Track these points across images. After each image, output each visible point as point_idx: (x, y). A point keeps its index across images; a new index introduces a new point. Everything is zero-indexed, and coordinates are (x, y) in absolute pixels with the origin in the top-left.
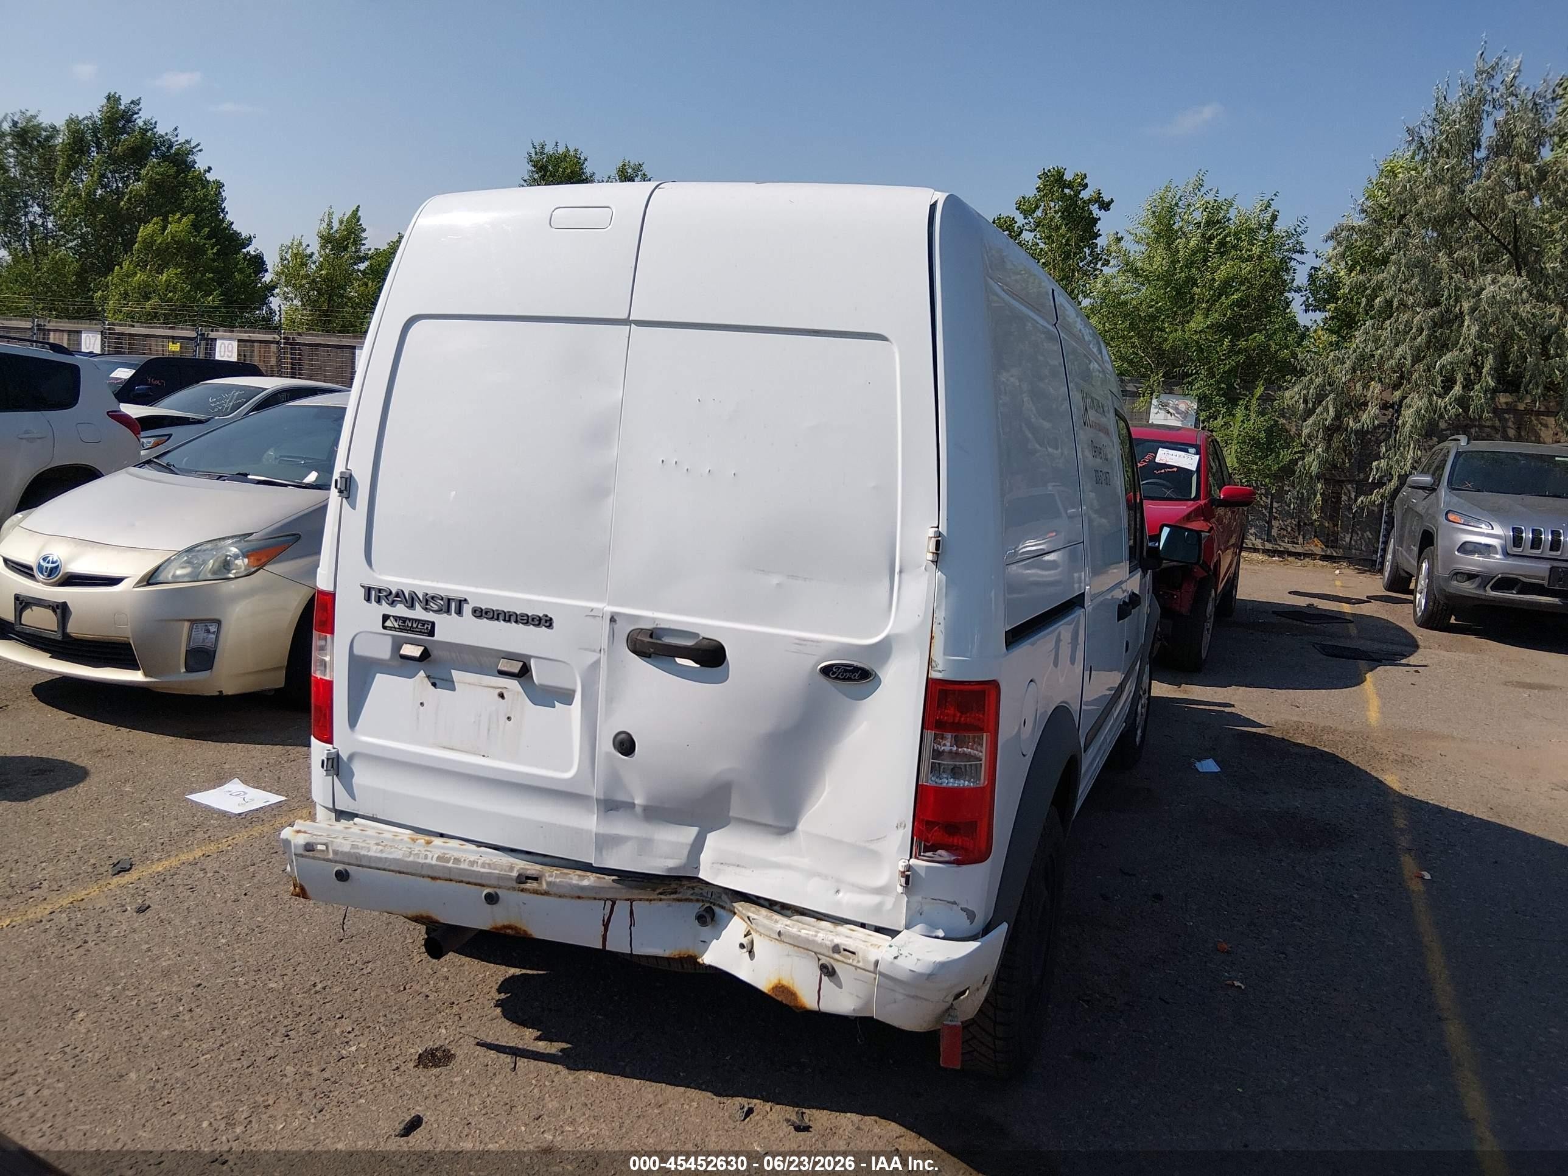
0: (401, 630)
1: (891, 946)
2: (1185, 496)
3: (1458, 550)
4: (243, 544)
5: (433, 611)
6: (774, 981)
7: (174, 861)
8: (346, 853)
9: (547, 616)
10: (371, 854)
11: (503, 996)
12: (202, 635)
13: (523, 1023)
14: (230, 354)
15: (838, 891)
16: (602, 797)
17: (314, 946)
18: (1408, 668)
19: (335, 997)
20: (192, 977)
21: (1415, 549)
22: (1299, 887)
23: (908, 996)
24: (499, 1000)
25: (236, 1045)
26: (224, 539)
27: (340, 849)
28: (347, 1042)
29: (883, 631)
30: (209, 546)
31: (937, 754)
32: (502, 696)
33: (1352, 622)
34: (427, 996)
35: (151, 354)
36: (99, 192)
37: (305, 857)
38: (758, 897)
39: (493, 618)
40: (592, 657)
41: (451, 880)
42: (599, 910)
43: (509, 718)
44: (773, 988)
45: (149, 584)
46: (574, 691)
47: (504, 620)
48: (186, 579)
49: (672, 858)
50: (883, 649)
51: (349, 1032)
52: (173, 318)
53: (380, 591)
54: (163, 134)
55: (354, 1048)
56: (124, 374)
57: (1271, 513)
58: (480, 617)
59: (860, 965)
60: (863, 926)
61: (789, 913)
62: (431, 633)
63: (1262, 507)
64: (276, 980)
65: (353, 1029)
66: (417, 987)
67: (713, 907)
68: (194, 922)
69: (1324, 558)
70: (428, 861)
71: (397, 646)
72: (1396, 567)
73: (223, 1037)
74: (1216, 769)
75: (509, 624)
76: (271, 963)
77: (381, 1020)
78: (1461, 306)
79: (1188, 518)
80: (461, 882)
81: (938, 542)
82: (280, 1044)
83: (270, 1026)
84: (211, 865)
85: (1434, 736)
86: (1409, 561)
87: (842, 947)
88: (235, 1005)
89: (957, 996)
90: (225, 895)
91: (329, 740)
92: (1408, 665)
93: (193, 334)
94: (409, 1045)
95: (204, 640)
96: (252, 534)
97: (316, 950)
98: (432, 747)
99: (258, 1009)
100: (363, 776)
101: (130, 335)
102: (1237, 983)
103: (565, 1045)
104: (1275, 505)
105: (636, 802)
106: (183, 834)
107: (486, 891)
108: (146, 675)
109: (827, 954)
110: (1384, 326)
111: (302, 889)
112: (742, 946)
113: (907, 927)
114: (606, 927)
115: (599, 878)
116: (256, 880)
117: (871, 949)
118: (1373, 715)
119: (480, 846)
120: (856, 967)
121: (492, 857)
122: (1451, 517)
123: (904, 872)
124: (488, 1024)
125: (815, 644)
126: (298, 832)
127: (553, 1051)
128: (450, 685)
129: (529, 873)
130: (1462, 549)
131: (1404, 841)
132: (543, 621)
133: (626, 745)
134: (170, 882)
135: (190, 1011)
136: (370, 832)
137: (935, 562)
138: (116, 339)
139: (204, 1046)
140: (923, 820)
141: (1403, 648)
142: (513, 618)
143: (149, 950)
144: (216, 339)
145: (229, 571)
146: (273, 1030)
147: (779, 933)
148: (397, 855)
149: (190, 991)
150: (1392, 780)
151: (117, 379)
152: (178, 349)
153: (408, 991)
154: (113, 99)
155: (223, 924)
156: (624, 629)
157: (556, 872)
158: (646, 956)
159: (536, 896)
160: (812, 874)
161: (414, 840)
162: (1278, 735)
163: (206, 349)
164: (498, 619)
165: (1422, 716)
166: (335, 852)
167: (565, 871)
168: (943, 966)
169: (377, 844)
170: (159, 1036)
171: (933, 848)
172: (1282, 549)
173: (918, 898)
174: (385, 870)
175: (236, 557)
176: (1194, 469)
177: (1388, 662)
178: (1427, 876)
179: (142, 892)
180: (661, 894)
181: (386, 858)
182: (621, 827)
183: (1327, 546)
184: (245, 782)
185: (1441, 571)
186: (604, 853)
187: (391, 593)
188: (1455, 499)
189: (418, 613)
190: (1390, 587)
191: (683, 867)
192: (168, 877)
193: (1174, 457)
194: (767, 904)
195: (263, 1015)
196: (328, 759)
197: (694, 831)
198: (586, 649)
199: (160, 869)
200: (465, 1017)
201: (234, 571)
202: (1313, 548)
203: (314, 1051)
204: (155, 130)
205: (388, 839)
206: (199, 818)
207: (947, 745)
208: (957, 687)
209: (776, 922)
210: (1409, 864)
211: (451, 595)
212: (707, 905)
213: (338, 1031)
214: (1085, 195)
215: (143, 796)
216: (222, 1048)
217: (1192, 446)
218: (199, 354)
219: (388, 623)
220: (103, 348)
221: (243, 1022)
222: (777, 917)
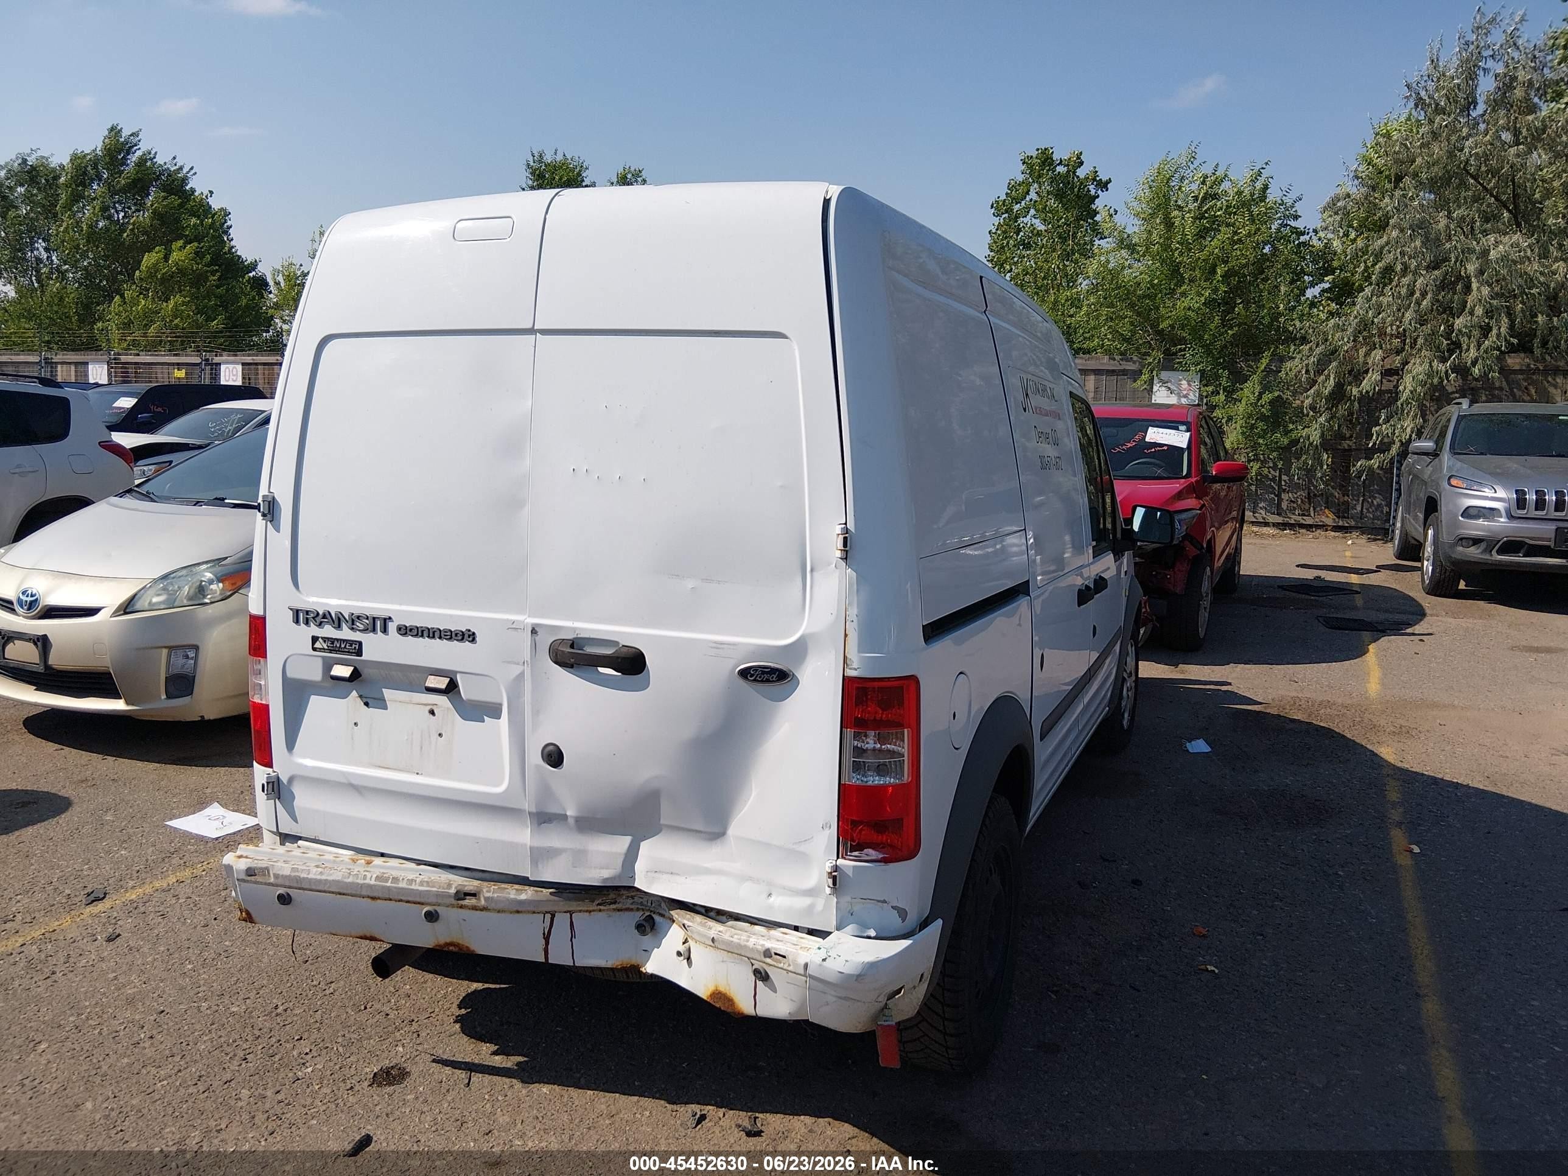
0: (331, 651)
1: (819, 948)
2: (1176, 474)
3: (1462, 516)
4: (218, 569)
5: (359, 630)
6: (711, 989)
7: (148, 889)
8: (286, 876)
9: (469, 631)
10: (311, 876)
11: (463, 1011)
12: (181, 661)
13: (481, 1038)
14: (235, 378)
15: (770, 895)
16: (534, 810)
17: (279, 968)
18: (1412, 638)
19: (295, 1019)
20: (155, 1004)
21: (1421, 516)
22: (1283, 866)
23: (840, 998)
24: (459, 1016)
25: (194, 1070)
26: (199, 564)
27: (281, 873)
28: (303, 1064)
29: (798, 631)
30: (184, 572)
31: (859, 752)
32: (432, 712)
33: (1357, 592)
34: (387, 1015)
35: (157, 382)
36: (101, 224)
37: (247, 881)
38: (695, 905)
39: (417, 635)
40: (516, 670)
41: (391, 900)
42: (538, 924)
43: (440, 735)
44: (711, 995)
45: (126, 613)
46: (501, 705)
47: (429, 637)
48: (163, 606)
49: (607, 868)
50: (799, 650)
51: (307, 1054)
52: (177, 344)
53: (307, 612)
54: (162, 163)
55: (310, 1070)
56: (127, 403)
57: (1280, 485)
58: (405, 634)
59: (790, 968)
60: (796, 928)
61: (724, 918)
62: (359, 653)
63: (1271, 480)
64: (238, 1003)
65: (311, 1050)
66: (377, 1006)
67: (654, 916)
68: (162, 949)
69: (1336, 528)
70: (367, 881)
71: (328, 666)
72: (1405, 535)
73: (181, 1063)
74: (1206, 749)
75: (433, 640)
76: (235, 987)
77: (340, 1040)
78: (1466, 268)
79: (1179, 495)
80: (400, 901)
81: (845, 539)
82: (237, 1068)
83: (229, 1049)
84: (184, 891)
85: (1435, 705)
86: (1416, 529)
87: (773, 951)
88: (196, 1030)
89: (892, 996)
90: (195, 921)
91: (269, 764)
92: (1414, 634)
93: (197, 360)
94: (365, 1064)
95: (183, 666)
96: (226, 558)
97: (281, 972)
98: (368, 767)
99: (219, 1033)
100: (303, 798)
101: (136, 363)
102: (1210, 968)
103: (521, 1059)
104: (1284, 477)
105: (568, 813)
106: (160, 860)
107: (426, 909)
108: (127, 703)
109: (759, 958)
110: (1385, 291)
111: (248, 913)
112: (679, 954)
113: (839, 928)
114: (547, 938)
115: (537, 891)
116: (227, 904)
117: (800, 952)
118: (1373, 687)
119: (419, 864)
120: (788, 971)
121: (430, 875)
122: (1454, 482)
123: (831, 873)
124: (446, 1040)
125: (732, 647)
126: (240, 857)
127: (509, 1065)
128: (381, 703)
129: (467, 889)
130: (1466, 515)
131: (1395, 815)
132: (466, 636)
133: (554, 757)
134: (142, 909)
135: (151, 1037)
136: (311, 854)
137: (845, 559)
138: (122, 368)
139: (162, 1072)
140: (847, 819)
141: (1410, 617)
142: (437, 634)
143: (116, 978)
144: (220, 364)
145: (205, 597)
146: (232, 1054)
147: (713, 940)
148: (336, 876)
149: (152, 1018)
150: (1388, 753)
151: (120, 408)
152: (183, 375)
153: (368, 1010)
154: (115, 131)
155: (191, 950)
156: (545, 641)
157: (494, 887)
158: (591, 967)
159: (474, 912)
160: (744, 878)
161: (354, 861)
162: (1274, 711)
163: (211, 374)
164: (422, 636)
165: (1424, 686)
166: (276, 876)
167: (503, 886)
168: (873, 966)
169: (317, 866)
170: (119, 1064)
171: (859, 847)
172: (1293, 522)
173: (848, 898)
174: (325, 892)
175: (211, 582)
176: (1185, 447)
177: (1392, 633)
178: (1416, 850)
179: (114, 921)
180: (599, 904)
181: (326, 880)
182: (555, 839)
183: (1338, 517)
184: (225, 806)
185: (1446, 538)
186: (540, 866)
187: (318, 614)
188: (1459, 464)
189: (346, 633)
190: (1399, 556)
191: (619, 877)
192: (141, 905)
193: (1164, 435)
194: (703, 911)
195: (223, 1040)
196: (268, 783)
197: (628, 839)
198: (509, 662)
199: (133, 897)
200: (423, 1034)
201: (209, 596)
202: (1324, 519)
203: (271, 1074)
204: (155, 160)
205: (328, 861)
206: (176, 844)
207: (870, 743)
208: (876, 684)
209: (710, 928)
210: (1398, 837)
211: (376, 614)
212: (648, 914)
213: (295, 1053)
214: (1081, 173)
215: (123, 824)
216: (179, 1074)
217: (1183, 423)
218: (205, 378)
219: (318, 645)
220: (110, 379)
221: (203, 1047)
222: (711, 923)
